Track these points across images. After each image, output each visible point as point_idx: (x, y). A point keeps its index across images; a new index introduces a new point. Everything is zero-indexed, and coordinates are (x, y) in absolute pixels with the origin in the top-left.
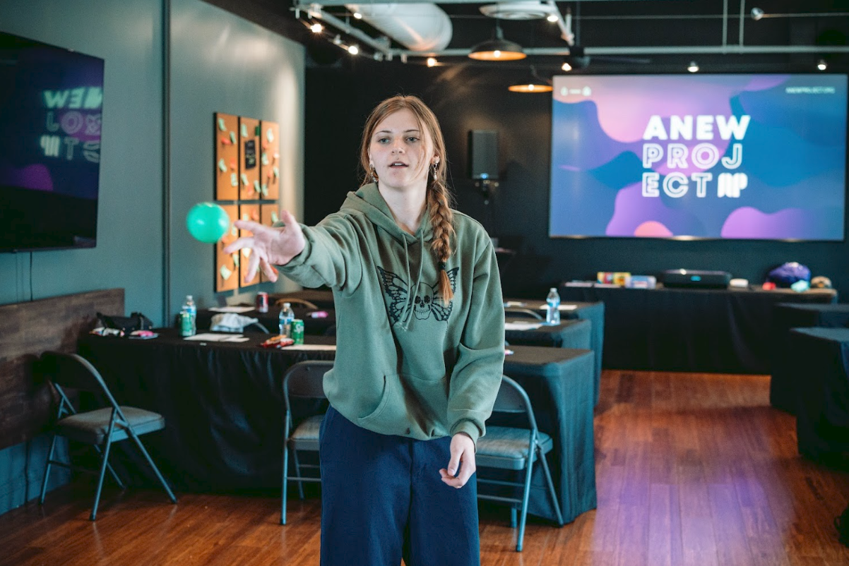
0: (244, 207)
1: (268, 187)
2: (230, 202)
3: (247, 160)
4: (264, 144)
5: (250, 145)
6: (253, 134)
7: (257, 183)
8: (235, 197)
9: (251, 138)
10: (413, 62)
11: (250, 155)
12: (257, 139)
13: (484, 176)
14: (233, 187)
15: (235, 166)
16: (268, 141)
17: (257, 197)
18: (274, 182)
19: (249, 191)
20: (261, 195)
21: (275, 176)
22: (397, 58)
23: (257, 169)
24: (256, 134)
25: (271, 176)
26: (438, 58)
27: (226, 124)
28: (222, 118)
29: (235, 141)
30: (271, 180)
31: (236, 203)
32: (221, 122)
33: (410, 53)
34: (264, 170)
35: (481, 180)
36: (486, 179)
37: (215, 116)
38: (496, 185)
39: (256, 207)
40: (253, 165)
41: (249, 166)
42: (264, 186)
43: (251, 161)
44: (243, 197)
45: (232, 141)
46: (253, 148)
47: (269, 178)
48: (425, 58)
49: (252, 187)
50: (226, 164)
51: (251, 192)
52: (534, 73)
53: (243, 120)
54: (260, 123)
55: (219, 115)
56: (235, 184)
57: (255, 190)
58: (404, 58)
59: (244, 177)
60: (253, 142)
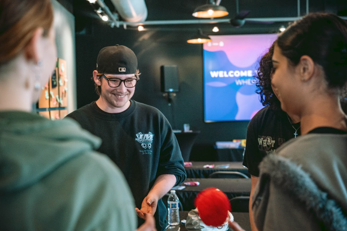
0: (52, 112)
1: (62, 99)
2: (45, 109)
3: (53, 83)
4: (60, 73)
7: (57, 96)
8: (48, 107)
10: (130, 28)
11: (54, 79)
12: (57, 70)
13: (171, 90)
14: (46, 99)
15: (47, 86)
16: (62, 71)
17: (58, 106)
18: (65, 96)
19: (54, 102)
20: (60, 104)
21: (65, 92)
22: (122, 26)
23: (57, 88)
25: (64, 92)
26: (145, 26)
30: (64, 94)
31: (47, 110)
33: (129, 24)
34: (61, 88)
35: (169, 93)
36: (173, 92)
38: (175, 95)
39: (57, 111)
40: (56, 86)
41: (54, 86)
42: (61, 98)
43: (55, 83)
44: (52, 106)
47: (63, 93)
48: (137, 27)
49: (56, 99)
51: (55, 103)
52: (201, 32)
56: (48, 97)
57: (57, 101)
58: (125, 27)
59: (52, 93)
60: (55, 71)
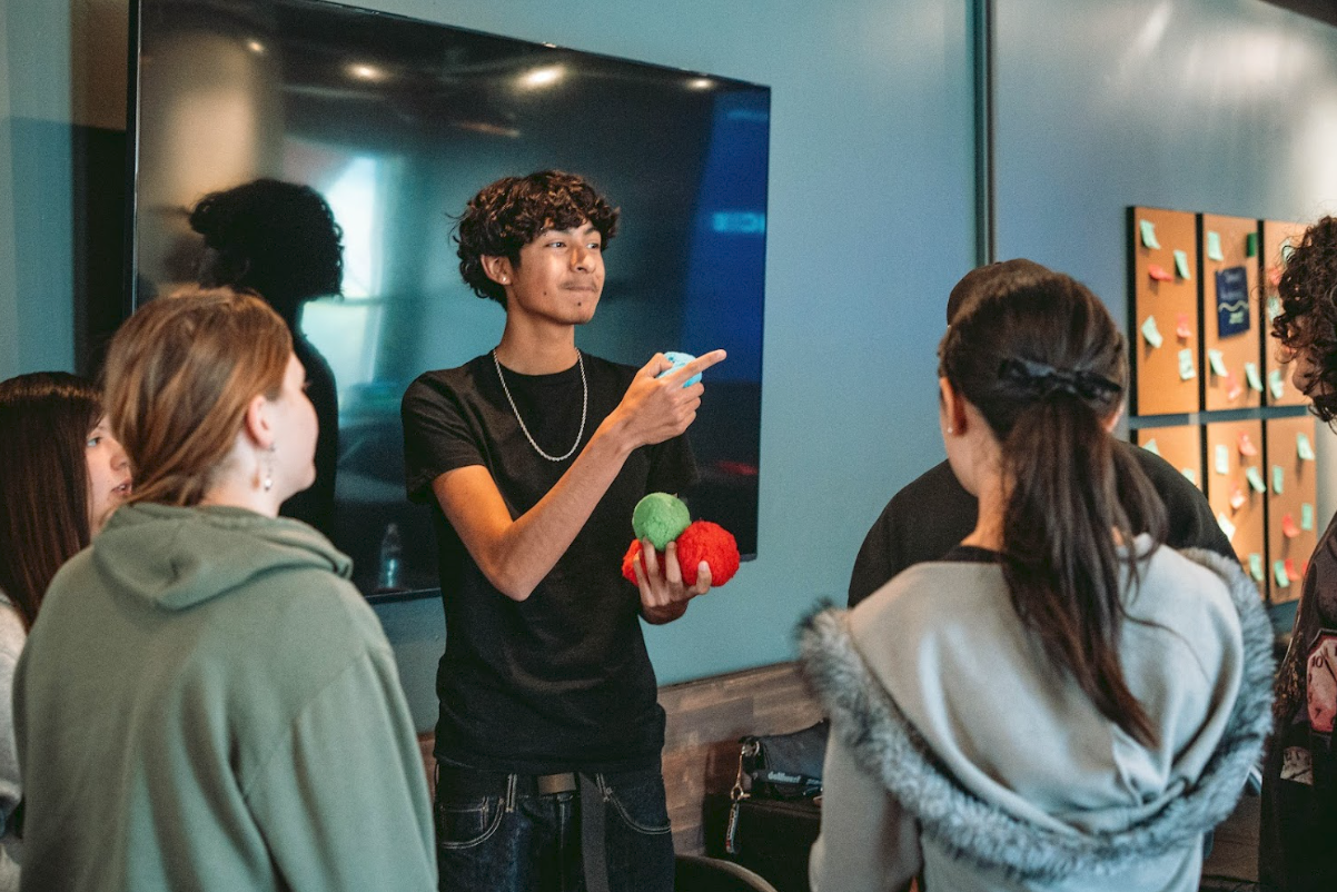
0: (1213, 428)
2: (1180, 419)
3: (1223, 317)
5: (1231, 278)
6: (1241, 252)
7: (1252, 369)
8: (1192, 406)
9: (1234, 264)
11: (1232, 303)
12: (1251, 265)
15: (1190, 333)
17: (1254, 402)
19: (1229, 389)
20: (1264, 396)
23: (1251, 335)
24: (1248, 253)
27: (1157, 233)
28: (1148, 219)
29: (1187, 272)
31: (1195, 420)
32: (1147, 230)
37: (1130, 214)
39: (1253, 425)
40: (1244, 327)
41: (1227, 330)
42: (1273, 375)
43: (1236, 318)
44: (1214, 404)
45: (1178, 273)
46: (1241, 286)
49: (1242, 379)
50: (1160, 329)
51: (1237, 391)
53: (1208, 220)
54: (1261, 225)
55: (1138, 213)
56: (1193, 374)
57: (1248, 385)
59: (1215, 356)
60: (1240, 271)
